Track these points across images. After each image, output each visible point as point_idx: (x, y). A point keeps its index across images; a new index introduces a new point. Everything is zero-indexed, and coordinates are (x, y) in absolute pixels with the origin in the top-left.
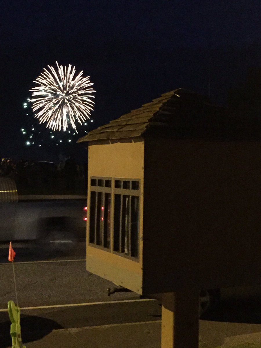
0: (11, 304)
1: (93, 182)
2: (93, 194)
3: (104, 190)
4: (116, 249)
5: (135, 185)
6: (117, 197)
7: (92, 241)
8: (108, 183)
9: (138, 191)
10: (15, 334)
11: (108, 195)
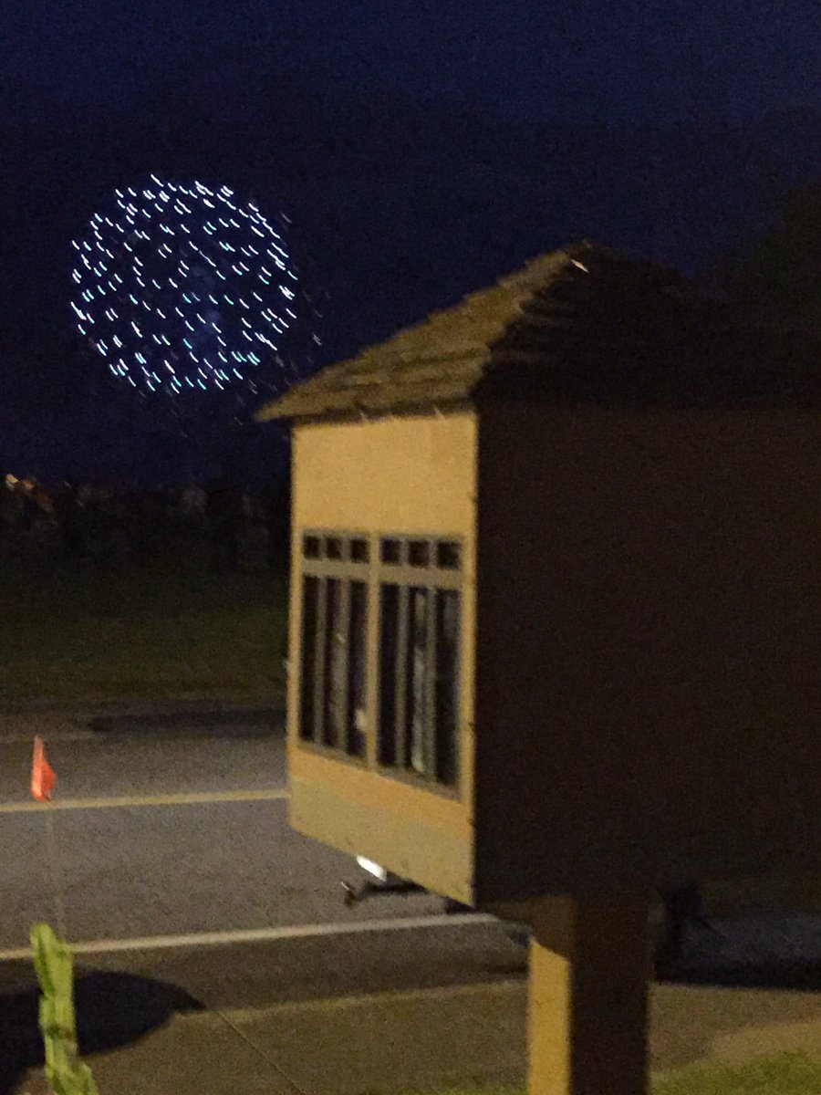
0: (43, 935)
1: (311, 546)
2: (310, 583)
3: (344, 570)
4: (387, 758)
5: (448, 554)
6: (389, 592)
7: (306, 733)
8: (358, 549)
9: (459, 573)
10: (55, 1031)
11: (358, 588)
